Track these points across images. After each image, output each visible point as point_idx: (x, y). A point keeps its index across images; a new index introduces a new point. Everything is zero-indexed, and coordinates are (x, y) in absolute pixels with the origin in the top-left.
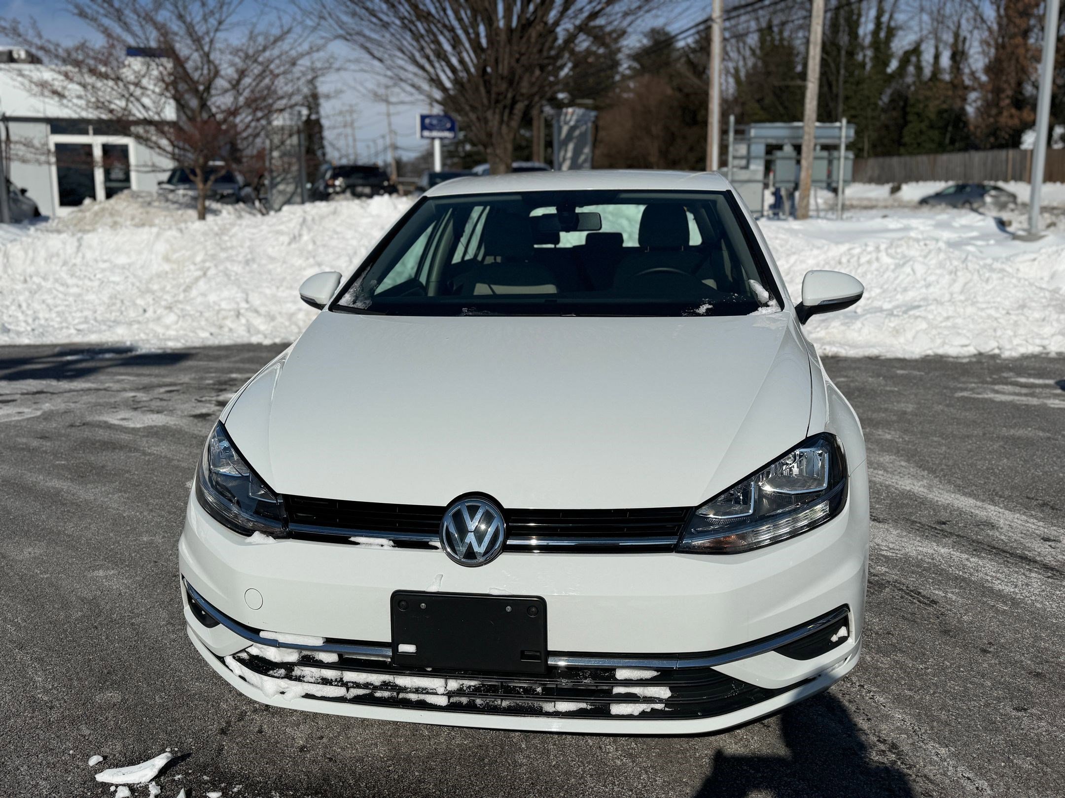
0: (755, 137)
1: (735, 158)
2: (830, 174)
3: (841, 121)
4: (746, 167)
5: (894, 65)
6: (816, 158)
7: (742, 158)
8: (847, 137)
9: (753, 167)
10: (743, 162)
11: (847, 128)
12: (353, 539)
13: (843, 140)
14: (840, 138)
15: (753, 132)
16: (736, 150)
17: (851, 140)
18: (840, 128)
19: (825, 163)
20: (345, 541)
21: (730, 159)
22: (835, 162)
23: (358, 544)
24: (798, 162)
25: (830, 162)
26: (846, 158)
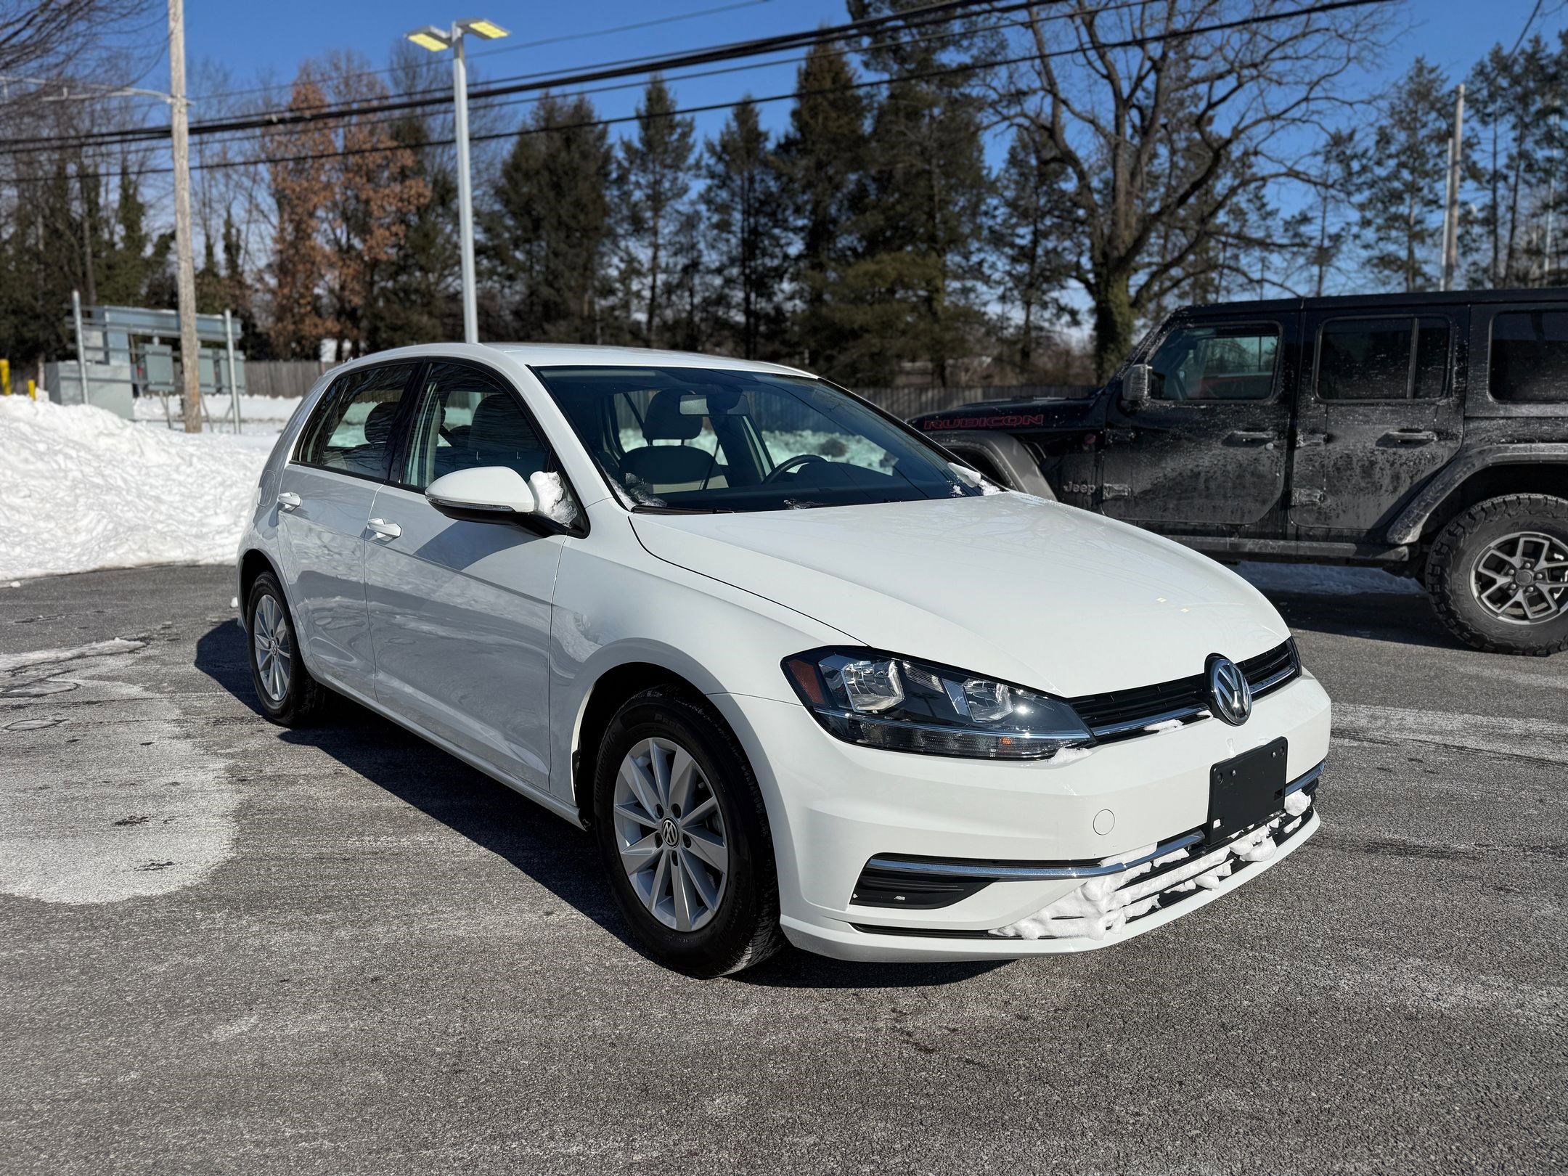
0: (112, 324)
1: (86, 348)
2: (218, 377)
3: (223, 313)
4: (106, 362)
5: (149, 251)
6: (201, 357)
7: (97, 349)
8: (234, 333)
9: (113, 362)
10: (100, 356)
11: (233, 323)
12: (1148, 728)
13: (230, 336)
14: (225, 334)
15: (108, 316)
16: (86, 339)
17: (239, 337)
18: (224, 322)
19: (210, 363)
20: (1140, 733)
21: (81, 350)
22: (223, 363)
23: (1157, 731)
24: (177, 360)
25: (217, 362)
26: (236, 359)
